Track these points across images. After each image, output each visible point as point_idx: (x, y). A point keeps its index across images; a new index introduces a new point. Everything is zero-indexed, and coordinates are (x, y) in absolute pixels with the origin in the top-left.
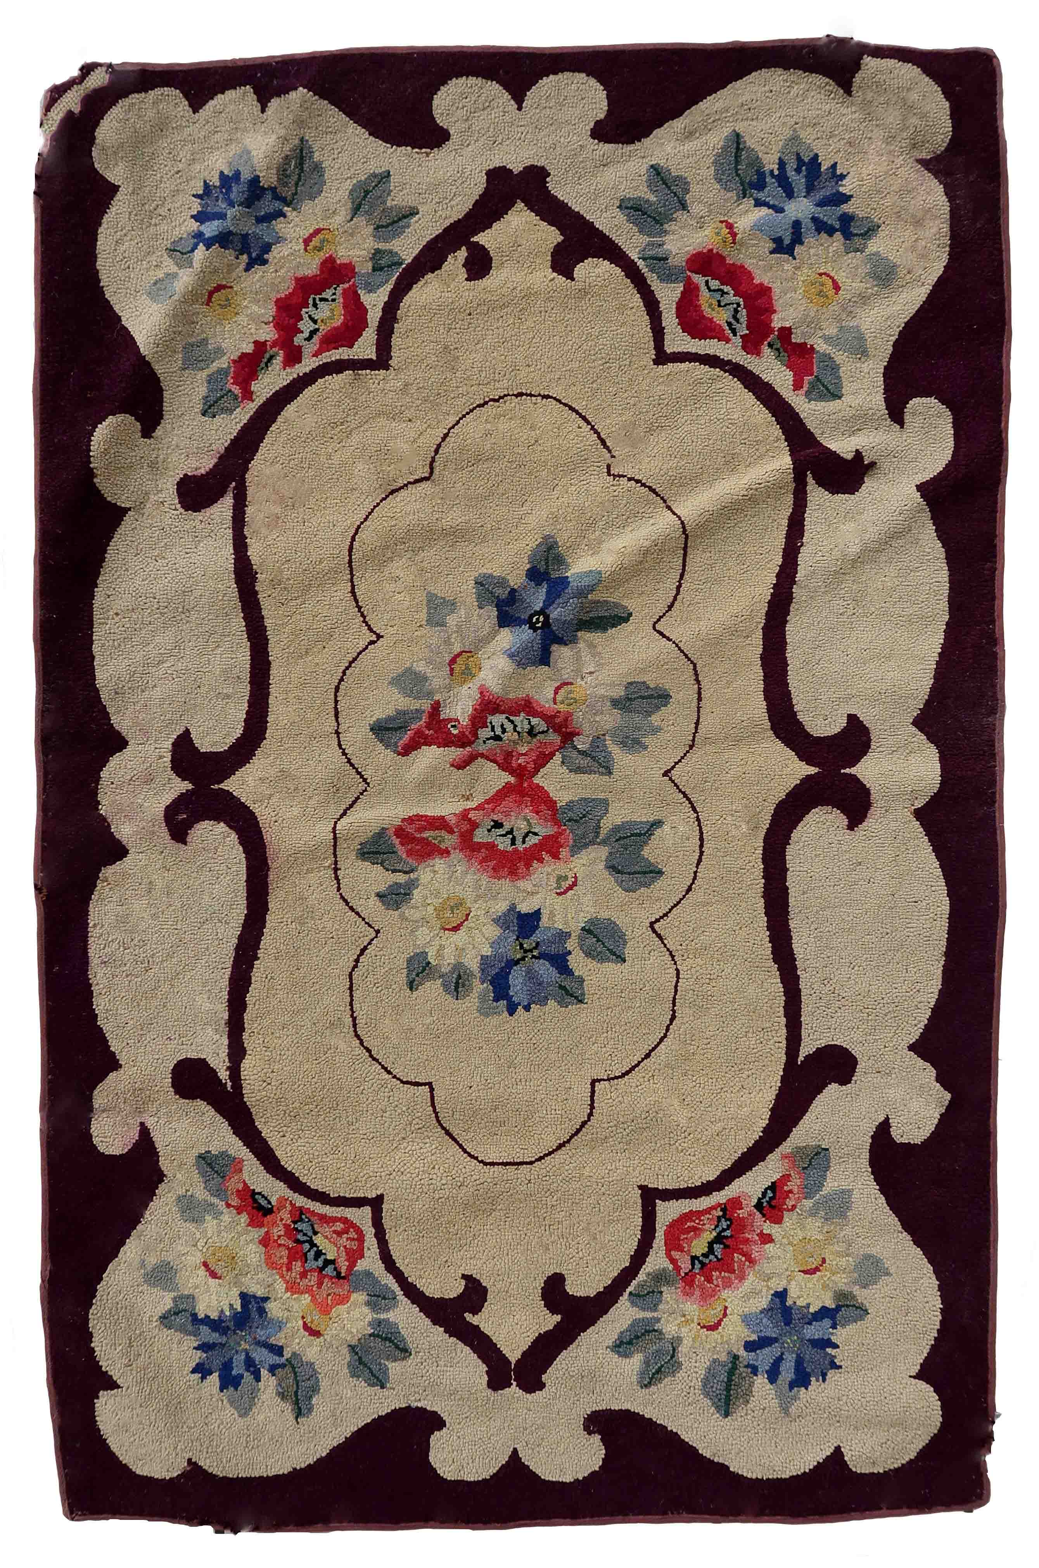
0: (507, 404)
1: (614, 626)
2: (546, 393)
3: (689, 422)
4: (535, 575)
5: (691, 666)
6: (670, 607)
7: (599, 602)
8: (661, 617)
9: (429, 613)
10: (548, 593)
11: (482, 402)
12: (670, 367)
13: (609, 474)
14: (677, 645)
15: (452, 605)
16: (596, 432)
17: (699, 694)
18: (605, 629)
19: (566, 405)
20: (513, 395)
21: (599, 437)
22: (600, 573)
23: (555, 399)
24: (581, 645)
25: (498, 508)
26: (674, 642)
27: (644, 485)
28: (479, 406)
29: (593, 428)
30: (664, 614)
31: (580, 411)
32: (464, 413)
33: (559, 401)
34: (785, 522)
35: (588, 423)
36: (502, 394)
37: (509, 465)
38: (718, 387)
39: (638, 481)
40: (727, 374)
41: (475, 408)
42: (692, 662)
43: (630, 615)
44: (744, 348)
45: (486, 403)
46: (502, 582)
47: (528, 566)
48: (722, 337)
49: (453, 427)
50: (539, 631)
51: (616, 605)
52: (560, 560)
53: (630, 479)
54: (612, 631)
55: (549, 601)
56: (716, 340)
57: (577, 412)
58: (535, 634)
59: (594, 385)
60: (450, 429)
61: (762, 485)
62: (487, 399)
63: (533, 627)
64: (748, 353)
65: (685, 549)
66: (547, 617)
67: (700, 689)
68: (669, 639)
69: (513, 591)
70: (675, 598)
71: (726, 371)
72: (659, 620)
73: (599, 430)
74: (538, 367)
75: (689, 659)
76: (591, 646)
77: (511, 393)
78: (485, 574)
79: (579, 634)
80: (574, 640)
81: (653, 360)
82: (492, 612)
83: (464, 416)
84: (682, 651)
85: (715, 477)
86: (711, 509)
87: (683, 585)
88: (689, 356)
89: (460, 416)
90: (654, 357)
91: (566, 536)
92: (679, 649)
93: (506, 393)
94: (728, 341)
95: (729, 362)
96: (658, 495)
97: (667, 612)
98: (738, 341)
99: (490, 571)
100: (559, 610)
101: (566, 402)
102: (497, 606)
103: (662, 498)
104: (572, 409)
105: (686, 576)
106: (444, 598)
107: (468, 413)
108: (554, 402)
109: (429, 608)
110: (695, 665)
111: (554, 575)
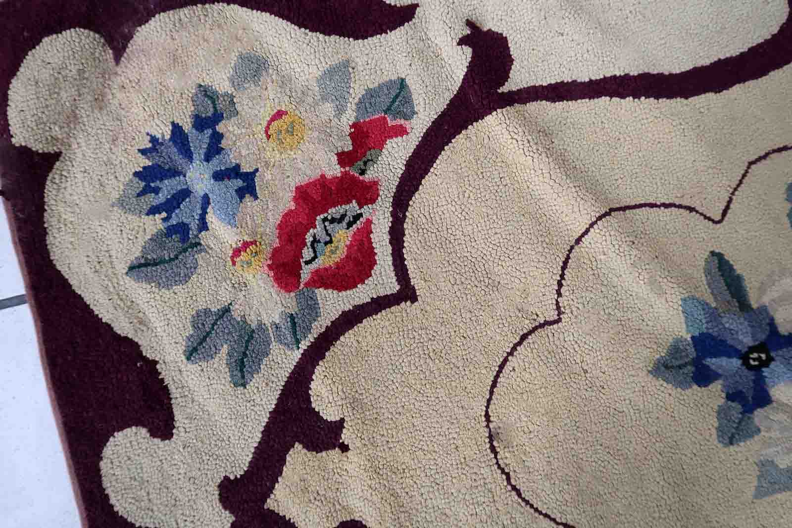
0: (507, 462)
1: (731, 268)
2: (484, 419)
3: (473, 244)
4: (703, 377)
5: (753, 167)
6: (691, 209)
7: (712, 293)
8: (706, 217)
9: (780, 491)
10: (715, 356)
11: (514, 493)
12: (416, 281)
13: (558, 321)
14: (735, 189)
15: (765, 466)
16: (514, 348)
17: (780, 150)
18: (739, 278)
19: (491, 393)
20: (496, 457)
21: (520, 343)
22: (684, 300)
23: (487, 407)
24: (766, 300)
25: (633, 440)
26: (733, 194)
27: (562, 276)
28: (519, 494)
29: (511, 354)
30: (701, 214)
31: (495, 373)
32: (532, 511)
33: (489, 401)
34: (560, 105)
35: (506, 360)
36: (499, 471)
37: (580, 441)
38: (424, 221)
39: (560, 285)
40: (407, 214)
41: (524, 500)
42: (749, 167)
43: (713, 253)
44: (373, 201)
45: (514, 488)
46: (722, 413)
47: (695, 387)
48: (367, 230)
49: (554, 520)
50: (773, 354)
51: (708, 272)
52: (676, 349)
53: (559, 294)
54: (739, 269)
55: (727, 350)
56: (372, 236)
57: (497, 376)
58: (777, 358)
59: (460, 364)
60: (558, 524)
61: (530, 138)
62: (509, 488)
63: (766, 363)
64: (378, 195)
65: (624, 209)
66: (752, 349)
67: (774, 151)
68: (730, 201)
69: (730, 397)
70: (680, 206)
71: (405, 217)
72: (709, 219)
73: (511, 345)
74: (455, 436)
75: (747, 172)
76: (762, 289)
77: (494, 461)
78: (719, 436)
79: (755, 306)
80: (763, 310)
81: (413, 302)
82: (759, 414)
83: (536, 510)
84: (741, 182)
85: (529, 197)
86: (574, 190)
87: (663, 201)
88: (398, 262)
89: (537, 515)
90: (408, 303)
91: (646, 352)
92: (738, 186)
93: (496, 467)
94: (369, 222)
95: (393, 214)
96: (568, 258)
97: (697, 212)
98: (366, 211)
99: (714, 431)
100: (741, 337)
101: (488, 393)
102: (751, 411)
103: (570, 251)
104: (494, 384)
105: (652, 201)
106: (759, 477)
107: (532, 506)
108: (492, 407)
109: (775, 491)
110: (751, 163)
111: (692, 353)
